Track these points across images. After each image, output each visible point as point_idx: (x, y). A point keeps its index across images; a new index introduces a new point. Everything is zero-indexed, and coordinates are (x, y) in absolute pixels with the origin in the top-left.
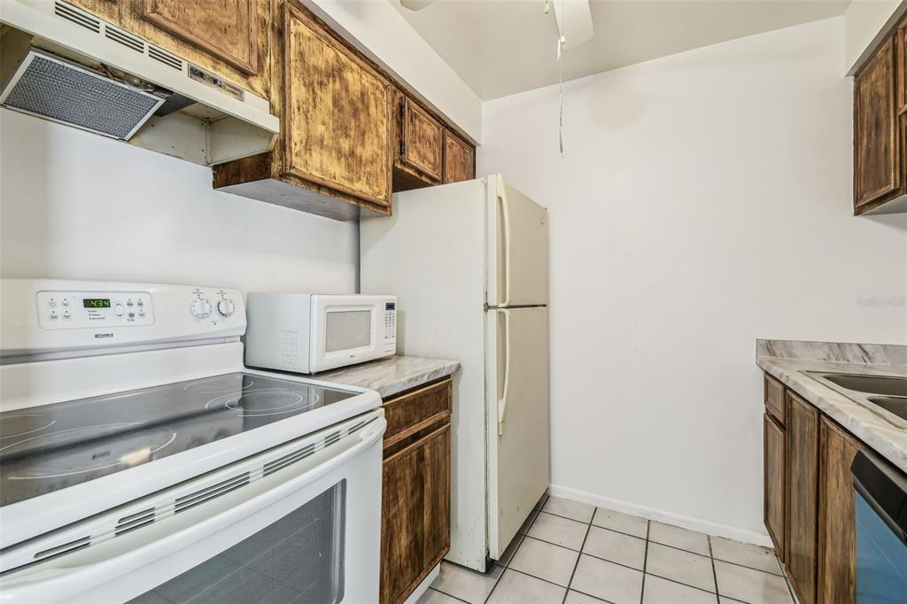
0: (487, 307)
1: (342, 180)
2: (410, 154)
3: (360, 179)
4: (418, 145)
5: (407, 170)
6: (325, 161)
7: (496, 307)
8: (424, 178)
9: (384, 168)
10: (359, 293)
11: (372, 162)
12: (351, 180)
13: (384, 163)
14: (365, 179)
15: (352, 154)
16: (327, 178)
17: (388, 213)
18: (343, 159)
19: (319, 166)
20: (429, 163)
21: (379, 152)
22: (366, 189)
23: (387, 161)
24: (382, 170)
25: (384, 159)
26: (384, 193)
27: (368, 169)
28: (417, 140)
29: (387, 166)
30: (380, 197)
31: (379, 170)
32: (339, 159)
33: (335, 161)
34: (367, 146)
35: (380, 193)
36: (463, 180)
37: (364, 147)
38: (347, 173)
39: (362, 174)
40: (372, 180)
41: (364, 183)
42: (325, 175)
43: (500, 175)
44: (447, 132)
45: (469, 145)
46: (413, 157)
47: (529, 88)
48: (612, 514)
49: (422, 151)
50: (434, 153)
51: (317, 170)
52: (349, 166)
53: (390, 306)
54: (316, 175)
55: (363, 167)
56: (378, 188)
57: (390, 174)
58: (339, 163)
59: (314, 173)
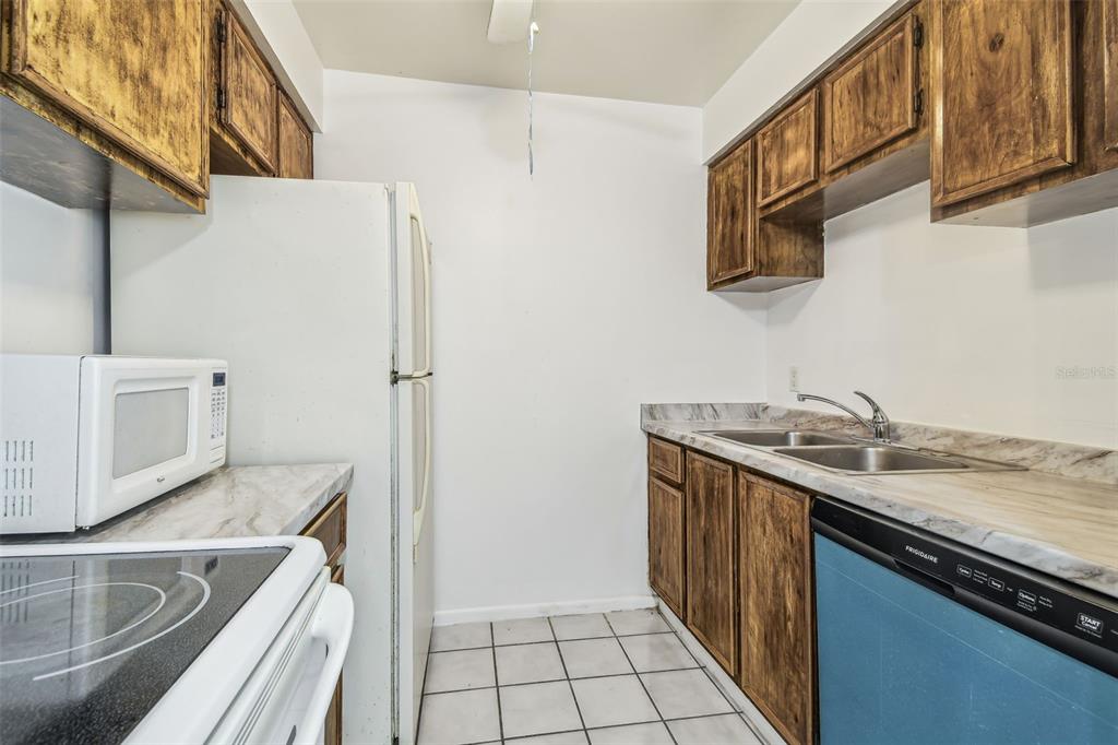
0: (395, 378)
1: (127, 124)
2: (235, 115)
3: (158, 132)
4: (245, 102)
5: (226, 139)
6: (94, 73)
7: (409, 378)
8: (249, 161)
9: (197, 125)
10: (110, 353)
11: (179, 106)
12: (142, 130)
13: (197, 115)
14: (166, 135)
15: (145, 78)
16: (98, 112)
17: (200, 208)
18: (128, 82)
19: (82, 80)
20: (260, 138)
21: (189, 92)
22: (168, 153)
23: (202, 113)
24: (193, 127)
25: (198, 108)
26: (197, 171)
27: (171, 118)
28: (244, 93)
29: (201, 121)
30: (189, 175)
31: (189, 126)
32: (122, 80)
33: (114, 83)
34: (170, 74)
35: (189, 169)
36: (299, 178)
37: (165, 74)
38: (136, 114)
39: (162, 124)
40: (177, 139)
41: (165, 140)
42: (96, 104)
43: (412, 185)
44: (282, 96)
45: (306, 127)
46: (237, 119)
47: (400, 74)
48: (510, 624)
49: (250, 114)
50: (265, 123)
51: (78, 89)
52: (138, 99)
53: (219, 379)
54: (78, 100)
55: (163, 112)
56: (187, 160)
57: (207, 137)
58: (122, 88)
59: (73, 93)
